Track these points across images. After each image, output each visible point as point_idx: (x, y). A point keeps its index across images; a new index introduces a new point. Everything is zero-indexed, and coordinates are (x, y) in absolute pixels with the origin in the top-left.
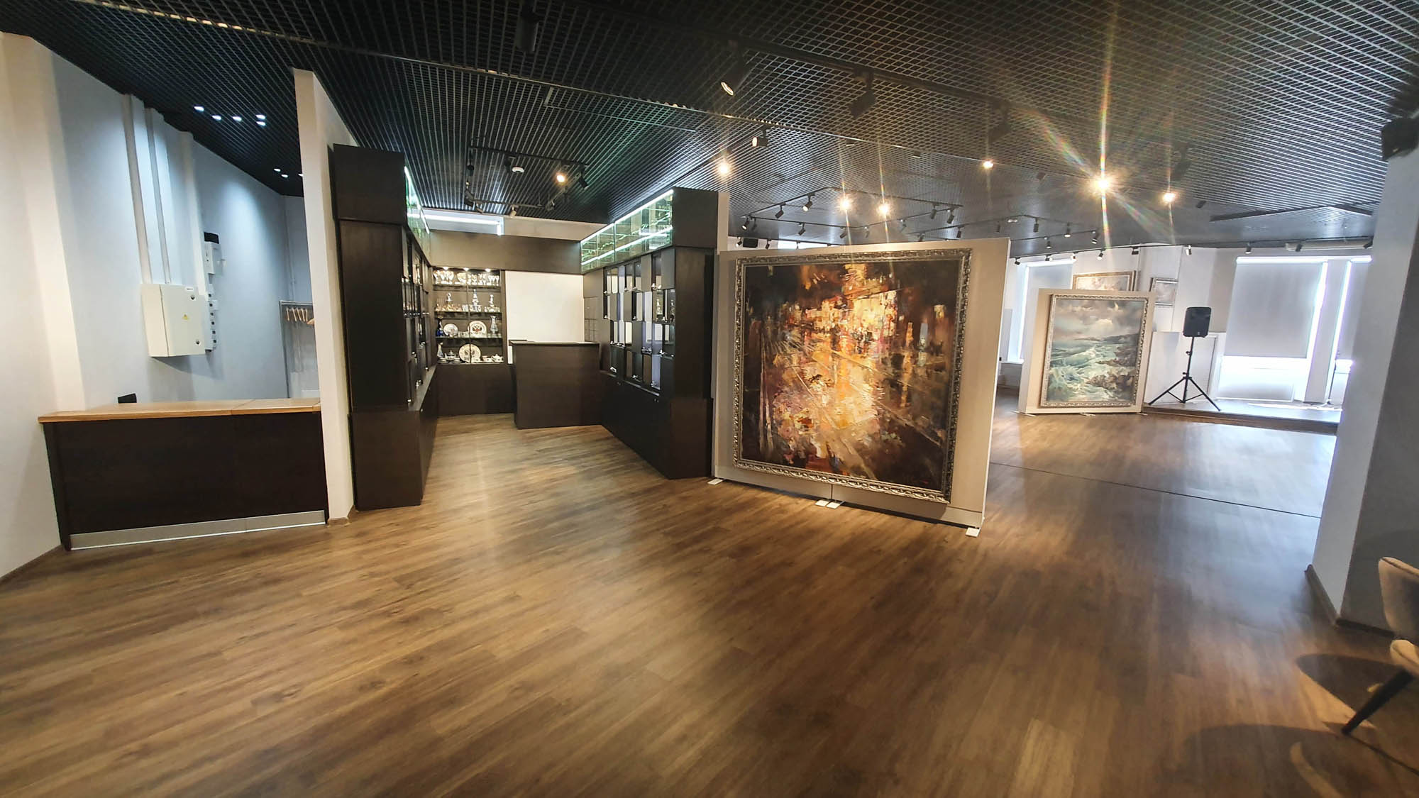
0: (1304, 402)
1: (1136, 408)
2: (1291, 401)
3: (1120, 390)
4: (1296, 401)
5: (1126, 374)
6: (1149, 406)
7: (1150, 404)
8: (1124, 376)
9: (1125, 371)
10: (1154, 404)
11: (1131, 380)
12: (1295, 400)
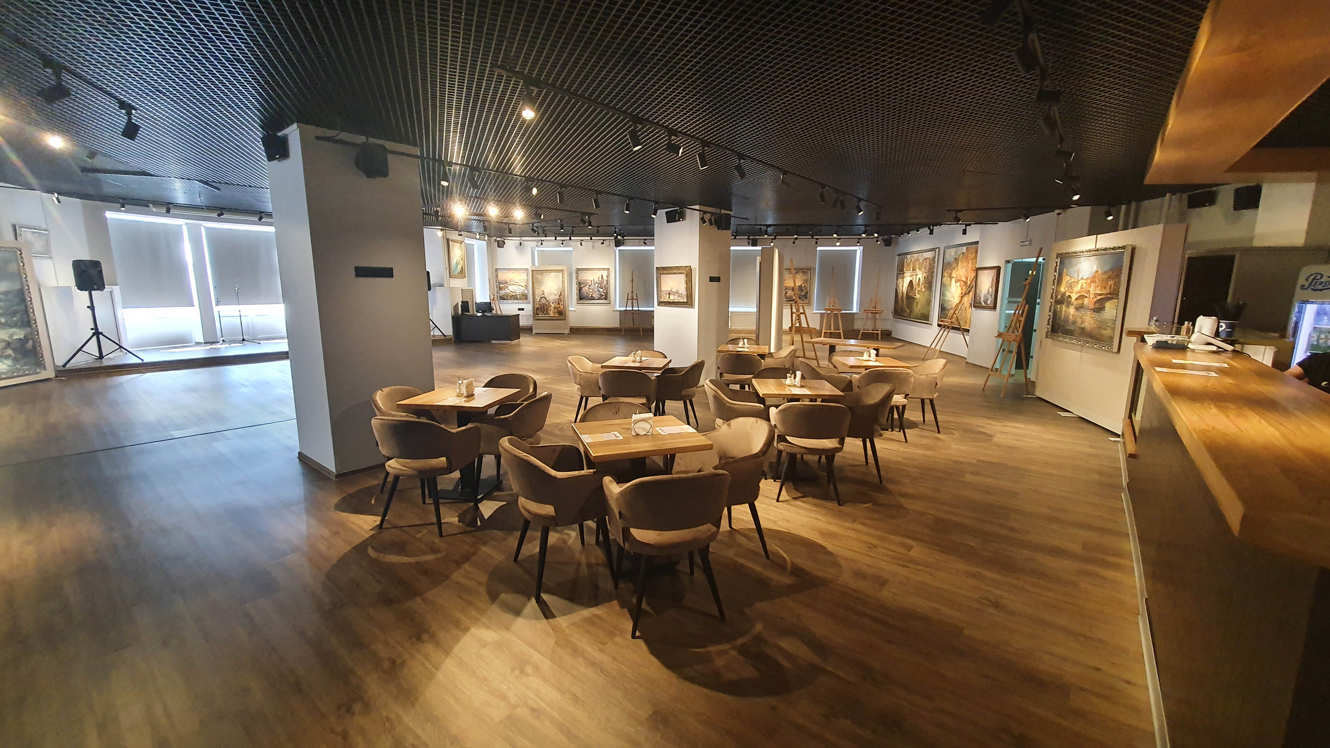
0: (205, 343)
1: (49, 373)
2: (193, 344)
3: (19, 356)
4: (198, 344)
5: (22, 337)
6: (62, 368)
7: (64, 366)
8: (20, 339)
9: (19, 334)
10: (67, 366)
11: (30, 343)
12: (196, 343)
